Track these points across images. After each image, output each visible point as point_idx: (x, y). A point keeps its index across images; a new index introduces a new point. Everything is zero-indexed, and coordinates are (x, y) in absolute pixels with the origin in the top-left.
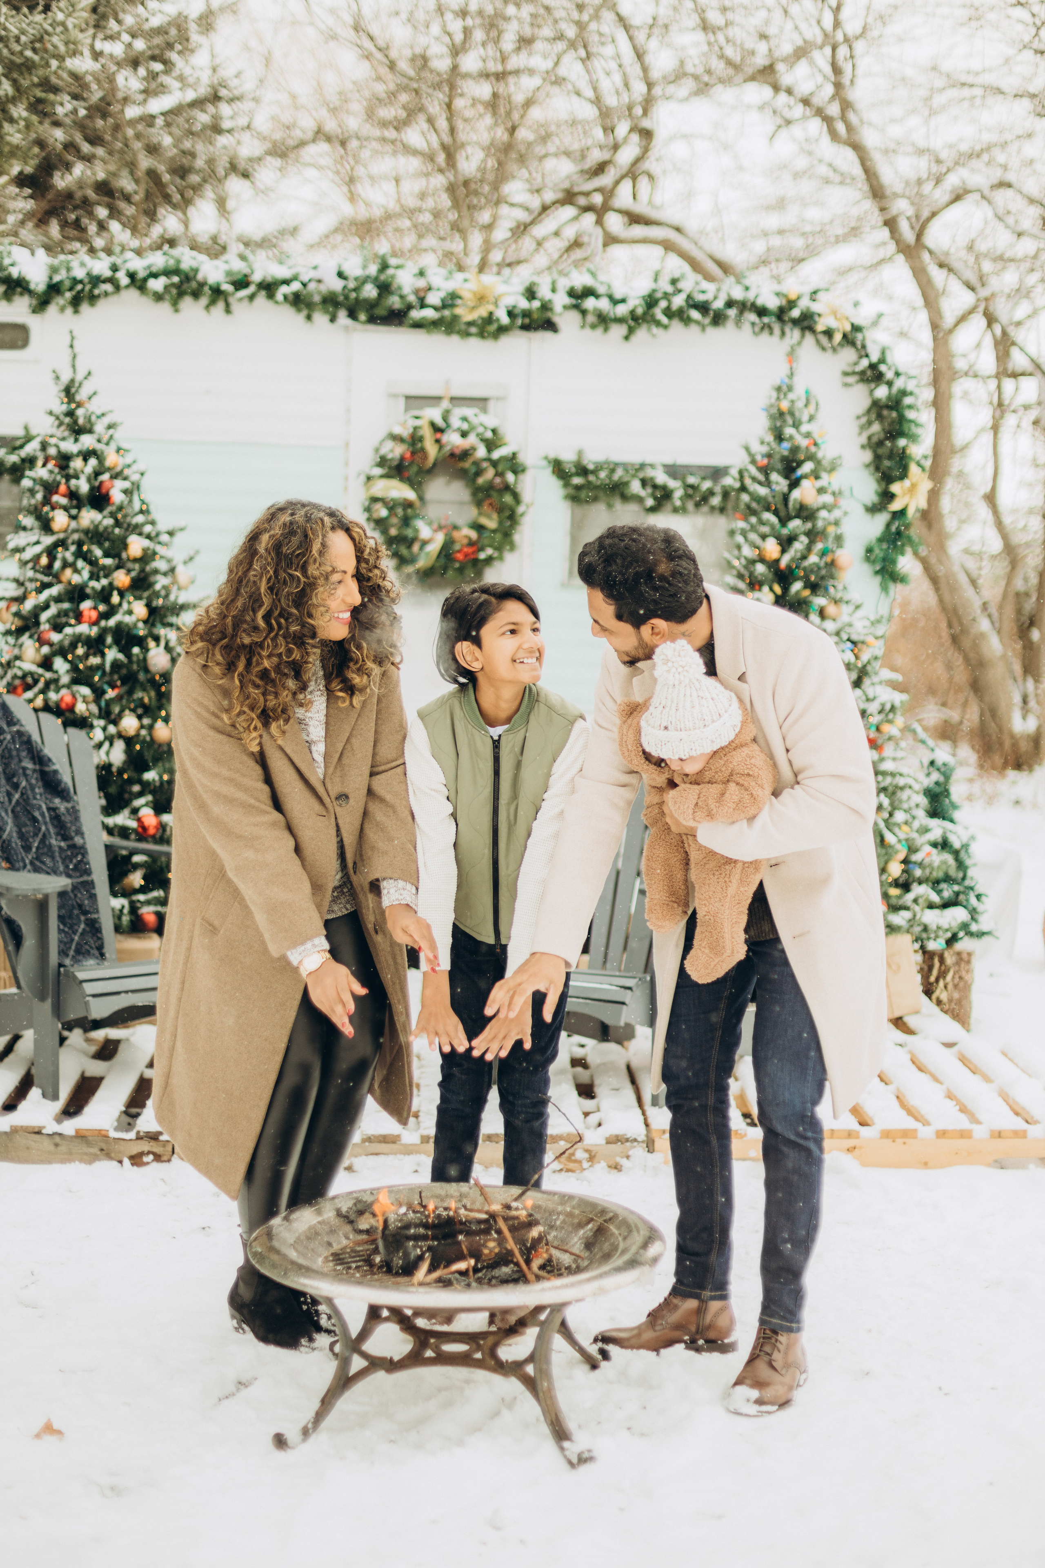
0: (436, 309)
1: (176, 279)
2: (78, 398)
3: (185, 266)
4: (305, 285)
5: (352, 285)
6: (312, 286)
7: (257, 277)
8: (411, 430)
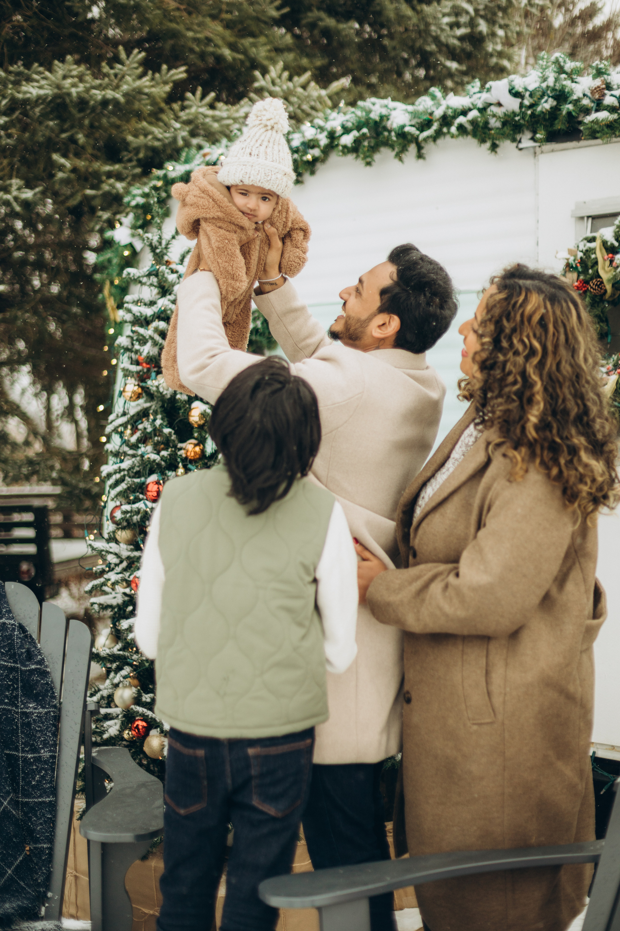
0: (612, 109)
1: (365, 130)
2: (166, 258)
3: (374, 116)
4: (483, 110)
5: (527, 102)
6: (489, 111)
7: (438, 113)
8: (580, 255)
